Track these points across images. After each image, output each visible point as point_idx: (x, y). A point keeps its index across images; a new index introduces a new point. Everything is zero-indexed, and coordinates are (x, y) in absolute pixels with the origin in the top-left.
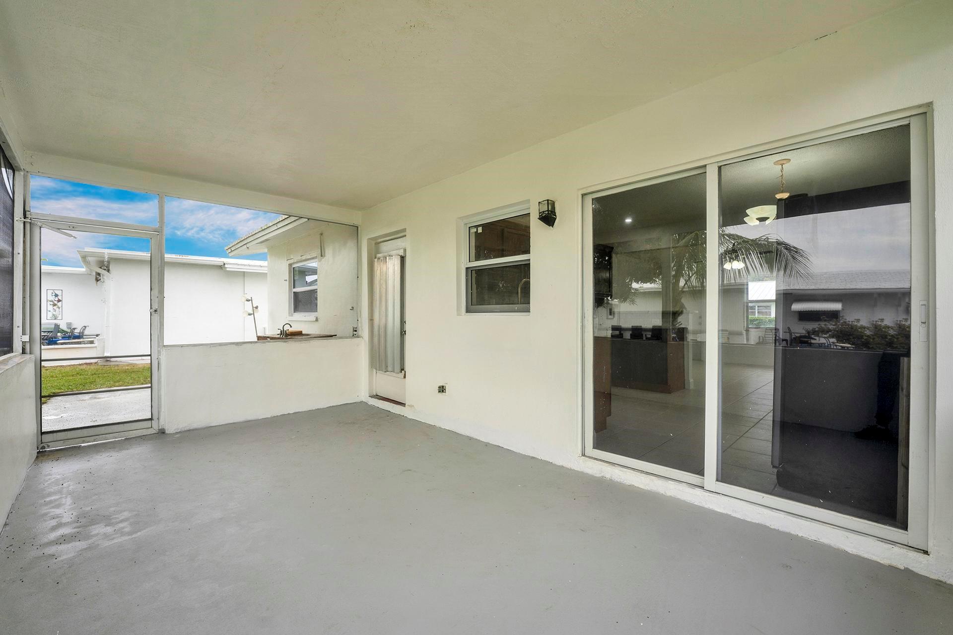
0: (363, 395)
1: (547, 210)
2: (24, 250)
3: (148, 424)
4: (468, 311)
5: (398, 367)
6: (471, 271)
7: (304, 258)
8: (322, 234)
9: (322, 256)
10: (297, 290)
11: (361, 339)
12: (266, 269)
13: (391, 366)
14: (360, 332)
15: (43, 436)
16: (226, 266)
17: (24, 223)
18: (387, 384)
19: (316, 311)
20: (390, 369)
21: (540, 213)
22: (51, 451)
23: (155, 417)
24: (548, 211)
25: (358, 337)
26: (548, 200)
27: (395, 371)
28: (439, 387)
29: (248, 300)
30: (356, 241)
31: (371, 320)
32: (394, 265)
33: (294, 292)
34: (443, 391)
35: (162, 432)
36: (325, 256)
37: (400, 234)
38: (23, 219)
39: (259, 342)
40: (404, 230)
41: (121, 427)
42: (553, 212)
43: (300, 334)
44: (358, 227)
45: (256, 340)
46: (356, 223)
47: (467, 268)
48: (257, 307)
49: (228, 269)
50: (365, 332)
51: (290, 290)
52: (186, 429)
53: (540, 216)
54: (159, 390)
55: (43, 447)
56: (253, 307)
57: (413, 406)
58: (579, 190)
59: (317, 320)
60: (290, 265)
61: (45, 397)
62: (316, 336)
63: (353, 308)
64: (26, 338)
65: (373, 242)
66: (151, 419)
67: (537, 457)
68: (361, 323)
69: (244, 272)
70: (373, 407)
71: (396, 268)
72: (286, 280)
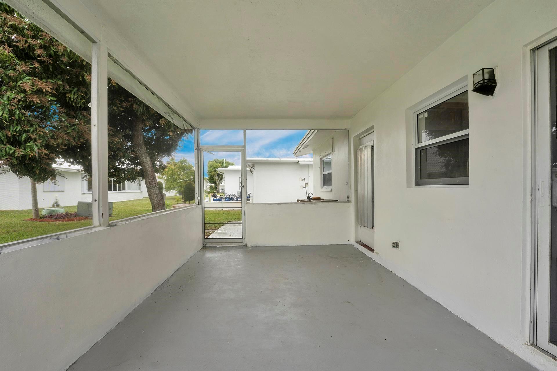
0: (352, 241)
1: (482, 79)
2: (198, 162)
3: (240, 240)
4: (417, 184)
5: (370, 225)
6: (420, 150)
7: (326, 154)
8: (333, 138)
9: (333, 152)
10: (325, 173)
11: (351, 203)
12: (312, 162)
13: (367, 223)
14: (350, 199)
15: (206, 240)
16: (299, 162)
17: (198, 150)
18: (365, 235)
19: (330, 185)
20: (366, 225)
21: (474, 85)
22: (207, 247)
23: (243, 238)
24: (484, 79)
25: (349, 202)
26: (483, 69)
27: (368, 227)
28: (394, 243)
29: (303, 180)
30: (348, 140)
31: (356, 191)
32: (367, 153)
33: (323, 175)
34: (397, 247)
35: (246, 245)
36: (334, 152)
37: (370, 131)
38: (197, 149)
39: (298, 203)
40: (372, 127)
41: (231, 240)
42: (492, 79)
43: (319, 199)
44: (348, 130)
45: (297, 202)
46: (347, 128)
47: (416, 149)
48: (307, 184)
49: (300, 164)
50: (353, 198)
51: (321, 173)
52: (255, 246)
53: (474, 88)
54: (245, 225)
55: (205, 245)
56: (305, 184)
57: (379, 254)
58: (526, 45)
59: (331, 191)
60: (321, 159)
61: (206, 223)
62: (327, 200)
63: (347, 183)
64: (199, 198)
65: (358, 139)
66: (242, 238)
67: (475, 326)
68: (351, 192)
69: (309, 165)
70: (356, 249)
71: (369, 155)
72: (320, 168)
